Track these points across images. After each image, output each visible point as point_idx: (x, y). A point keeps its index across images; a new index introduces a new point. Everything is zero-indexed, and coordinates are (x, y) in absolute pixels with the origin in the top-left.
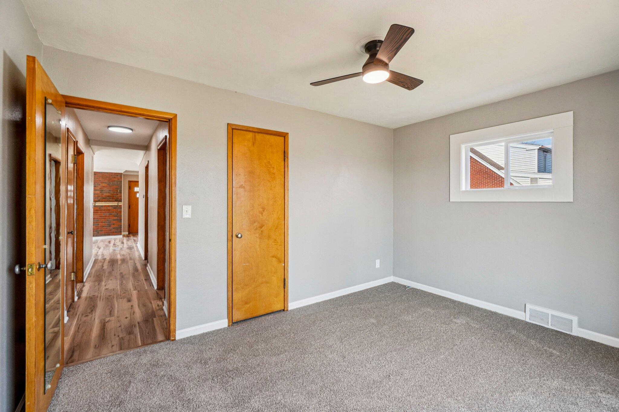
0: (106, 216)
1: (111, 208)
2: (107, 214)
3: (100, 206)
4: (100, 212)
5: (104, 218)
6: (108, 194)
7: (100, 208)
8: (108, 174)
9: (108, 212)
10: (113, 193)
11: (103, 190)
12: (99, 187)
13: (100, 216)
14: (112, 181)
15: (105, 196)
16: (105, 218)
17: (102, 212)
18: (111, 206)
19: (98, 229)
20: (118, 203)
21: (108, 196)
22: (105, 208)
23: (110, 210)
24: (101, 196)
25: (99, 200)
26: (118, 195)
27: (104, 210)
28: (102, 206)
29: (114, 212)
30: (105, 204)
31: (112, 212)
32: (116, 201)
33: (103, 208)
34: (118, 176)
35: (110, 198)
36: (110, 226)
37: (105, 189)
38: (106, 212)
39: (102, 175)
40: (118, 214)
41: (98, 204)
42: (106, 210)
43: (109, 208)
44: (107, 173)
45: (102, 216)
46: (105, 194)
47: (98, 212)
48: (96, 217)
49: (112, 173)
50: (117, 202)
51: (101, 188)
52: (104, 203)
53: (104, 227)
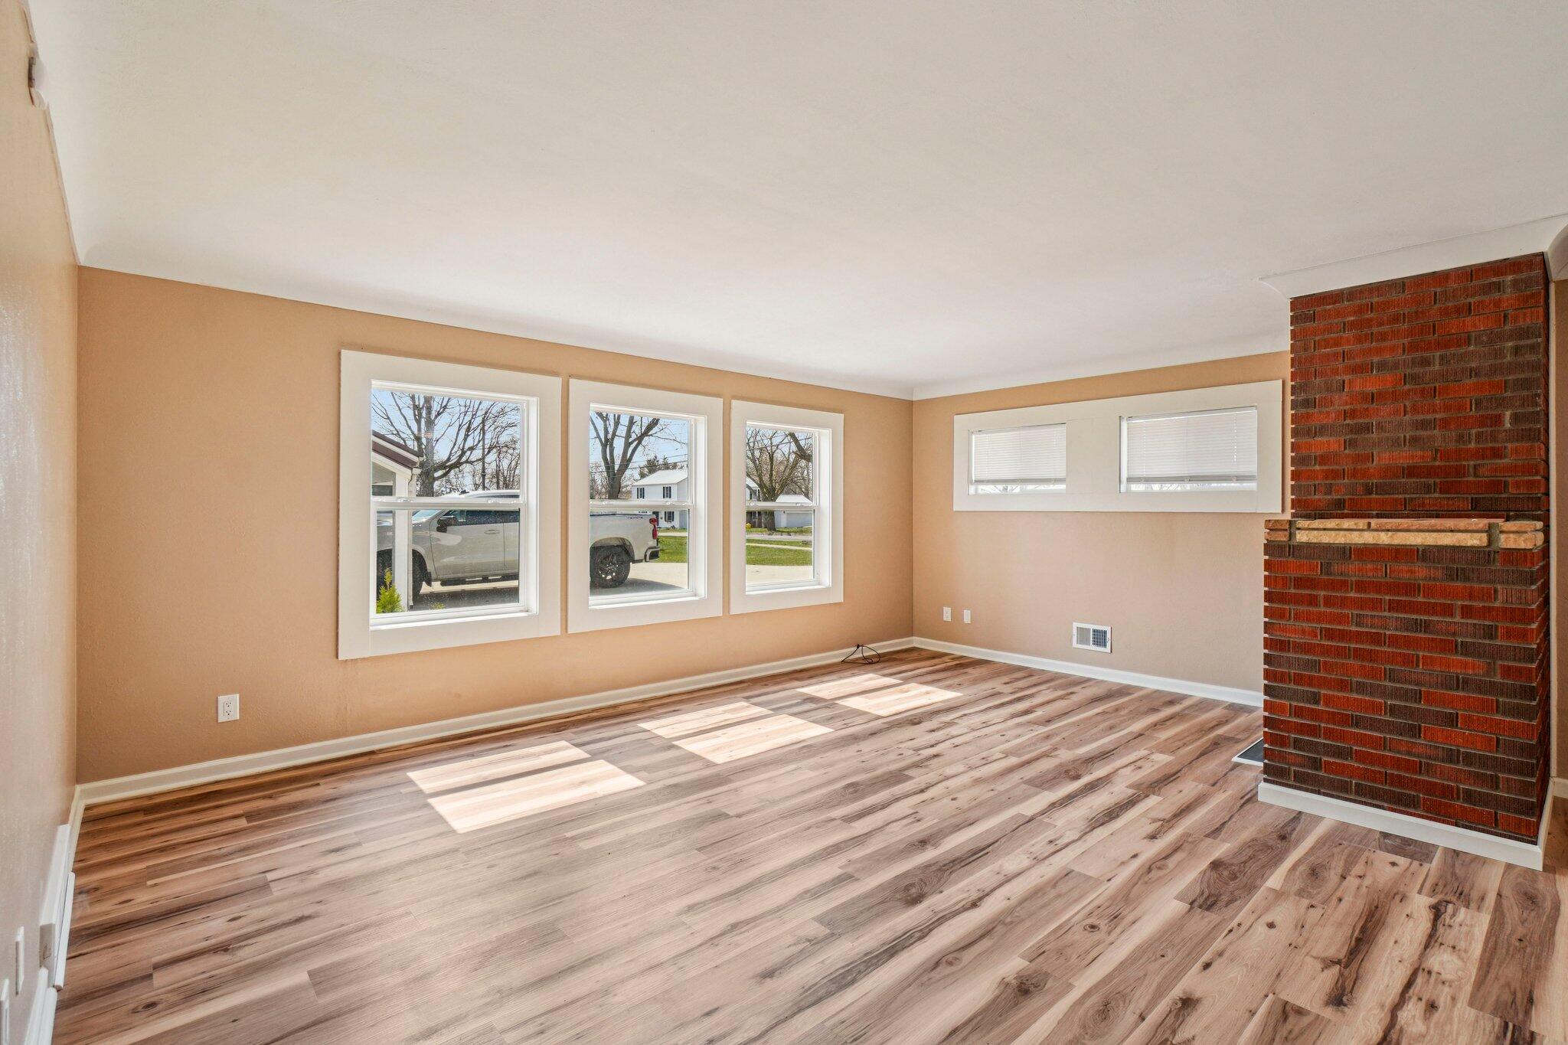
0: (1376, 639)
1: (1421, 572)
2: (1390, 623)
3: (1327, 548)
4: (1328, 601)
5: (1358, 654)
6: (1404, 457)
7: (1326, 568)
8: (1407, 295)
9: (1393, 606)
10: (1452, 446)
11: (1367, 428)
12: (1340, 402)
13: (1330, 634)
14: (1439, 345)
15: (1388, 471)
16: (1370, 656)
17: (1344, 602)
18: (1425, 554)
19: (1313, 731)
20: (1489, 530)
21: (1411, 471)
22: (1370, 571)
23: (1411, 588)
24: (1354, 474)
25: (1339, 504)
26: (1497, 453)
27: (1361, 586)
28: (1346, 552)
29: (1448, 610)
30: (1369, 538)
31: (1432, 609)
32: (1478, 509)
33: (1352, 570)
34: (1498, 287)
35: (1428, 489)
36: (1414, 731)
37: (1383, 413)
38: (1376, 605)
39: (1360, 310)
40: (1490, 633)
41: (1313, 533)
42: (1378, 587)
43: (1403, 571)
44: (1401, 284)
45: (1343, 635)
46: (1383, 458)
47: (1313, 601)
48: (1296, 631)
49: (1439, 278)
50: (1482, 523)
51: (1352, 414)
52: (1362, 523)
53: (1357, 722)
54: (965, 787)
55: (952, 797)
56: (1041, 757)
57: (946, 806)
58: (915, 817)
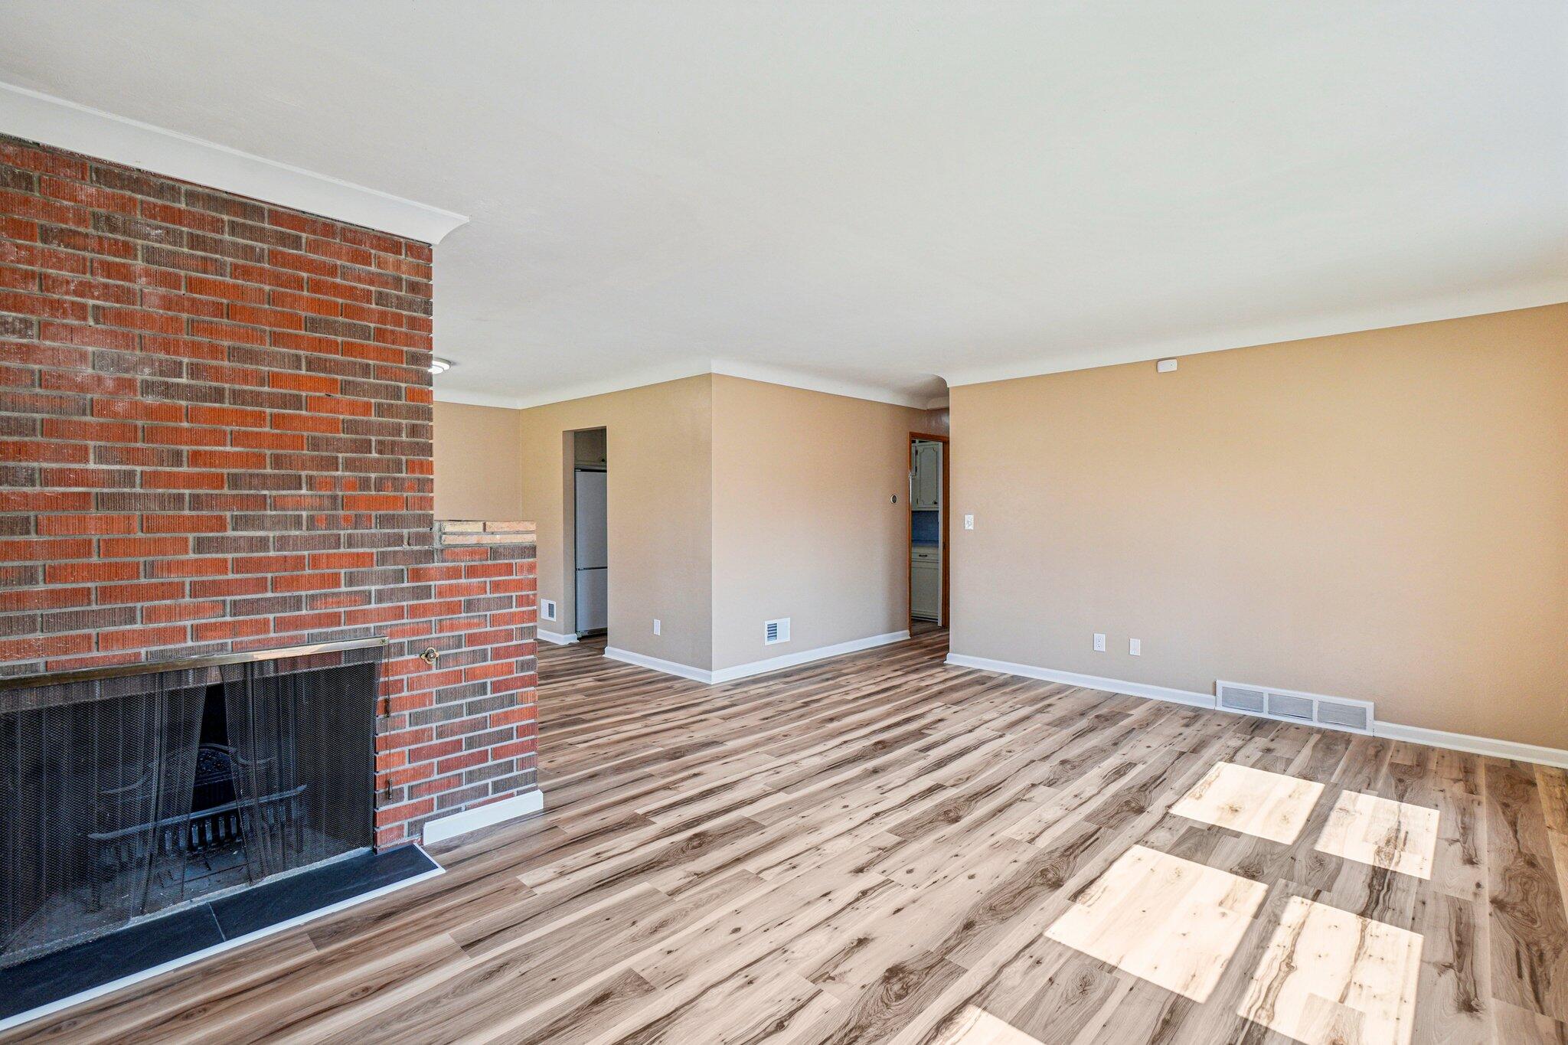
54: (831, 820)
55: (847, 809)
56: (711, 872)
57: (854, 799)
58: (883, 791)
